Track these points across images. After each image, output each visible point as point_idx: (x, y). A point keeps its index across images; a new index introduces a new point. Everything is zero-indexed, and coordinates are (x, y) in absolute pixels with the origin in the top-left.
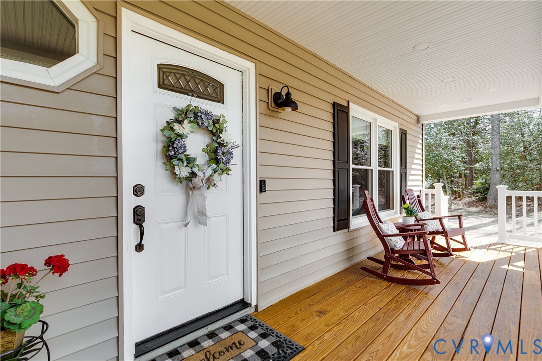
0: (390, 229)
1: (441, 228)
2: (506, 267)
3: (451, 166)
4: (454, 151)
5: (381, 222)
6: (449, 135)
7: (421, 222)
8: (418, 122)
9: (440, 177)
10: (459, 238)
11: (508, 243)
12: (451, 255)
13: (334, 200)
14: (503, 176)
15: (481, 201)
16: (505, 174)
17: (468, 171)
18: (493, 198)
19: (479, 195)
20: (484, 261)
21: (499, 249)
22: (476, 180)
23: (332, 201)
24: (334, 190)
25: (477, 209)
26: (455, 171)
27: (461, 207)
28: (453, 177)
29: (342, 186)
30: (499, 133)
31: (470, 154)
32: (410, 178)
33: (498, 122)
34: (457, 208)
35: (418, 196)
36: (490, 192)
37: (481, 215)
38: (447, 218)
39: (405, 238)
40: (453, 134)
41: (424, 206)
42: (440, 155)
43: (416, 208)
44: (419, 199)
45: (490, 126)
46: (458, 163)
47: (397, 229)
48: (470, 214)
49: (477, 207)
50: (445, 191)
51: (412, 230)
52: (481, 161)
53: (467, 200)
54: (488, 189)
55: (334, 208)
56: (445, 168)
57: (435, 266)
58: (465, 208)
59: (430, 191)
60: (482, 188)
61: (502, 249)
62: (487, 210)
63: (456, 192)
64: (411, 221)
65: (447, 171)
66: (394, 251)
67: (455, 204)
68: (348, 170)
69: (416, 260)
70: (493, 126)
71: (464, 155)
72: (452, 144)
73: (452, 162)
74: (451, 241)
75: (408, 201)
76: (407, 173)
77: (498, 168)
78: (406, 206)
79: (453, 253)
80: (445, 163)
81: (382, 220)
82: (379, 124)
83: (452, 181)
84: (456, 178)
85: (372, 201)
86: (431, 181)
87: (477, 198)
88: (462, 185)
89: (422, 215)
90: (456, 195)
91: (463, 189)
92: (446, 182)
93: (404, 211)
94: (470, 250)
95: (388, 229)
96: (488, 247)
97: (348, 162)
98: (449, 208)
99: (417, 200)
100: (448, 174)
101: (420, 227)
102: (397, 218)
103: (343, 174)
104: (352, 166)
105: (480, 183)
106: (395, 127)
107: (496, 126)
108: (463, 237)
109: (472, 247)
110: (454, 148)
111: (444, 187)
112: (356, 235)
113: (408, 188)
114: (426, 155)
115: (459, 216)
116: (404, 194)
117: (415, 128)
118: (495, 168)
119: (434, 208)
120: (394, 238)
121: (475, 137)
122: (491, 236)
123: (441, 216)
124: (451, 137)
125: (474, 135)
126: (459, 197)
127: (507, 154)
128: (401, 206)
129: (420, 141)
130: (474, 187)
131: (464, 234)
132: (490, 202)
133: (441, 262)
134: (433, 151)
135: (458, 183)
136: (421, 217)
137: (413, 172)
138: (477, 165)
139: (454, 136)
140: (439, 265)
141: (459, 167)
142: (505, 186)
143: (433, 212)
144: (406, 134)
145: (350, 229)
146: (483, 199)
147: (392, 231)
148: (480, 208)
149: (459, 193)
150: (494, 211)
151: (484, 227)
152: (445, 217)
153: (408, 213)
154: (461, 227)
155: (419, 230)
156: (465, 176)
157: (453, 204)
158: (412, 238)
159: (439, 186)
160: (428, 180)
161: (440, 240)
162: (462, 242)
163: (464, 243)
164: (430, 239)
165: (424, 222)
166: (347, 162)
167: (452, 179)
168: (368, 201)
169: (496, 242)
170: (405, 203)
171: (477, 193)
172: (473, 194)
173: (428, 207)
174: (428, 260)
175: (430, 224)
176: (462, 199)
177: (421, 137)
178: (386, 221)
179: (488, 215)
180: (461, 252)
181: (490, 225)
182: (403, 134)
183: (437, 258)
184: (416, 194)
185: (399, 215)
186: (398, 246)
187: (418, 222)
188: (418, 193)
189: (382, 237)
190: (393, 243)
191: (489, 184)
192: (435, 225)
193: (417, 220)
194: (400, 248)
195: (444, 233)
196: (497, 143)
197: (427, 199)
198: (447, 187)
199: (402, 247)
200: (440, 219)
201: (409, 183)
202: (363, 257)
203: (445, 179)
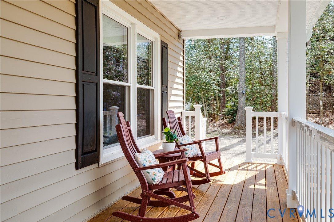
0: (148, 159)
1: (200, 152)
2: (252, 186)
3: (208, 89)
4: (211, 74)
5: (139, 152)
6: (207, 58)
7: (181, 148)
8: (179, 36)
9: (199, 100)
10: (216, 162)
11: (253, 162)
12: (209, 181)
13: (77, 125)
14: (247, 100)
15: (231, 123)
16: (248, 98)
17: (221, 94)
18: (240, 119)
19: (229, 117)
20: (235, 183)
21: (247, 169)
22: (227, 103)
23: (73, 127)
24: (77, 111)
25: (228, 131)
26: (212, 93)
27: (216, 129)
28: (210, 100)
29: (89, 105)
30: (245, 59)
31: (223, 78)
32: (171, 98)
33: (244, 49)
34: (213, 130)
35: (179, 119)
36: (239, 114)
37: (231, 136)
38: (205, 142)
39: (165, 169)
40: (210, 57)
41: (185, 129)
42: (199, 77)
43: (177, 132)
44: (179, 121)
45: (238, 53)
46: (214, 86)
47: (156, 158)
48: (223, 135)
49: (228, 128)
50: (203, 114)
51: (171, 159)
52: (231, 85)
53: (220, 122)
54: (236, 112)
55: (77, 137)
56: (203, 90)
57: (194, 197)
58: (219, 130)
59: (191, 114)
60: (232, 110)
61: (249, 168)
62: (236, 131)
63: (212, 114)
64: (172, 147)
65: (205, 94)
66: (151, 186)
67: (211, 126)
68: (97, 85)
69: (176, 192)
70: (240, 52)
71: (218, 78)
72: (209, 66)
73: (209, 85)
74: (209, 166)
75: (169, 124)
76: (169, 93)
77: (244, 92)
78: (166, 130)
79: (211, 178)
80: (204, 86)
81: (140, 148)
82: (137, 31)
83: (209, 104)
84: (212, 101)
85: (128, 126)
86: (191, 104)
87: (228, 120)
88: (217, 107)
89: (182, 140)
90: (212, 118)
91: (217, 111)
92: (204, 105)
93: (165, 136)
94: (225, 173)
95: (145, 160)
96: (238, 168)
97: (97, 73)
98: (207, 131)
99: (178, 123)
100: (206, 97)
101: (180, 154)
102: (158, 145)
103: (90, 90)
104: (103, 81)
105: (230, 106)
106: (156, 38)
107: (243, 53)
108: (219, 160)
109: (226, 170)
110: (211, 71)
111: (202, 110)
112: (108, 170)
113: (169, 109)
114: (187, 77)
115: (216, 139)
116: (165, 116)
117: (176, 43)
118: (241, 92)
119: (194, 131)
120: (152, 171)
121: (227, 61)
122: (240, 155)
123: (200, 139)
124: (208, 60)
125: (226, 59)
126: (215, 119)
127: (250, 79)
128: (161, 130)
129: (181, 58)
130: (226, 109)
131: (220, 157)
132: (238, 123)
133: (200, 189)
134: (193, 73)
135: (214, 105)
136: (182, 142)
137: (174, 92)
138: (228, 89)
139: (211, 59)
140: (198, 194)
141: (215, 90)
142: (251, 107)
143: (193, 135)
144: (167, 48)
145: (100, 163)
146: (233, 121)
147: (150, 162)
148: (231, 130)
149: (214, 115)
150: (242, 132)
151: (233, 147)
152: (204, 140)
153: (169, 137)
154: (217, 150)
155: (179, 157)
156: (219, 99)
157: (209, 127)
158: (172, 167)
159: (198, 107)
160: (189, 103)
161: (199, 166)
162: (218, 165)
163: (220, 167)
164: (190, 165)
165: (185, 147)
166: (97, 75)
167: (209, 101)
168: (123, 126)
169: (244, 161)
170: (165, 126)
171: (228, 115)
172: (224, 116)
173: (188, 130)
174: (187, 191)
175: (190, 149)
176: (217, 121)
177: (182, 54)
178: (144, 150)
179: (236, 136)
180: (217, 176)
181: (239, 145)
182: (164, 47)
183: (196, 186)
184: (177, 116)
185: (159, 141)
186: (156, 180)
187: (179, 148)
188: (179, 115)
189: (138, 170)
190: (151, 177)
191: (237, 107)
192: (195, 150)
193: (178, 146)
194: (159, 181)
195: (203, 158)
196: (244, 68)
197: (187, 122)
198: (205, 110)
199: (160, 180)
200: (199, 143)
201: (170, 104)
202: (117, 197)
203: (204, 102)
